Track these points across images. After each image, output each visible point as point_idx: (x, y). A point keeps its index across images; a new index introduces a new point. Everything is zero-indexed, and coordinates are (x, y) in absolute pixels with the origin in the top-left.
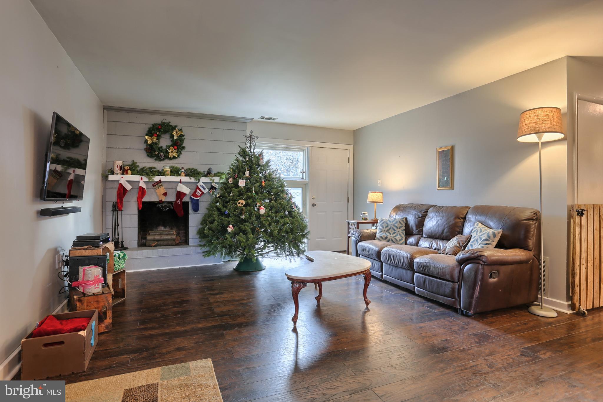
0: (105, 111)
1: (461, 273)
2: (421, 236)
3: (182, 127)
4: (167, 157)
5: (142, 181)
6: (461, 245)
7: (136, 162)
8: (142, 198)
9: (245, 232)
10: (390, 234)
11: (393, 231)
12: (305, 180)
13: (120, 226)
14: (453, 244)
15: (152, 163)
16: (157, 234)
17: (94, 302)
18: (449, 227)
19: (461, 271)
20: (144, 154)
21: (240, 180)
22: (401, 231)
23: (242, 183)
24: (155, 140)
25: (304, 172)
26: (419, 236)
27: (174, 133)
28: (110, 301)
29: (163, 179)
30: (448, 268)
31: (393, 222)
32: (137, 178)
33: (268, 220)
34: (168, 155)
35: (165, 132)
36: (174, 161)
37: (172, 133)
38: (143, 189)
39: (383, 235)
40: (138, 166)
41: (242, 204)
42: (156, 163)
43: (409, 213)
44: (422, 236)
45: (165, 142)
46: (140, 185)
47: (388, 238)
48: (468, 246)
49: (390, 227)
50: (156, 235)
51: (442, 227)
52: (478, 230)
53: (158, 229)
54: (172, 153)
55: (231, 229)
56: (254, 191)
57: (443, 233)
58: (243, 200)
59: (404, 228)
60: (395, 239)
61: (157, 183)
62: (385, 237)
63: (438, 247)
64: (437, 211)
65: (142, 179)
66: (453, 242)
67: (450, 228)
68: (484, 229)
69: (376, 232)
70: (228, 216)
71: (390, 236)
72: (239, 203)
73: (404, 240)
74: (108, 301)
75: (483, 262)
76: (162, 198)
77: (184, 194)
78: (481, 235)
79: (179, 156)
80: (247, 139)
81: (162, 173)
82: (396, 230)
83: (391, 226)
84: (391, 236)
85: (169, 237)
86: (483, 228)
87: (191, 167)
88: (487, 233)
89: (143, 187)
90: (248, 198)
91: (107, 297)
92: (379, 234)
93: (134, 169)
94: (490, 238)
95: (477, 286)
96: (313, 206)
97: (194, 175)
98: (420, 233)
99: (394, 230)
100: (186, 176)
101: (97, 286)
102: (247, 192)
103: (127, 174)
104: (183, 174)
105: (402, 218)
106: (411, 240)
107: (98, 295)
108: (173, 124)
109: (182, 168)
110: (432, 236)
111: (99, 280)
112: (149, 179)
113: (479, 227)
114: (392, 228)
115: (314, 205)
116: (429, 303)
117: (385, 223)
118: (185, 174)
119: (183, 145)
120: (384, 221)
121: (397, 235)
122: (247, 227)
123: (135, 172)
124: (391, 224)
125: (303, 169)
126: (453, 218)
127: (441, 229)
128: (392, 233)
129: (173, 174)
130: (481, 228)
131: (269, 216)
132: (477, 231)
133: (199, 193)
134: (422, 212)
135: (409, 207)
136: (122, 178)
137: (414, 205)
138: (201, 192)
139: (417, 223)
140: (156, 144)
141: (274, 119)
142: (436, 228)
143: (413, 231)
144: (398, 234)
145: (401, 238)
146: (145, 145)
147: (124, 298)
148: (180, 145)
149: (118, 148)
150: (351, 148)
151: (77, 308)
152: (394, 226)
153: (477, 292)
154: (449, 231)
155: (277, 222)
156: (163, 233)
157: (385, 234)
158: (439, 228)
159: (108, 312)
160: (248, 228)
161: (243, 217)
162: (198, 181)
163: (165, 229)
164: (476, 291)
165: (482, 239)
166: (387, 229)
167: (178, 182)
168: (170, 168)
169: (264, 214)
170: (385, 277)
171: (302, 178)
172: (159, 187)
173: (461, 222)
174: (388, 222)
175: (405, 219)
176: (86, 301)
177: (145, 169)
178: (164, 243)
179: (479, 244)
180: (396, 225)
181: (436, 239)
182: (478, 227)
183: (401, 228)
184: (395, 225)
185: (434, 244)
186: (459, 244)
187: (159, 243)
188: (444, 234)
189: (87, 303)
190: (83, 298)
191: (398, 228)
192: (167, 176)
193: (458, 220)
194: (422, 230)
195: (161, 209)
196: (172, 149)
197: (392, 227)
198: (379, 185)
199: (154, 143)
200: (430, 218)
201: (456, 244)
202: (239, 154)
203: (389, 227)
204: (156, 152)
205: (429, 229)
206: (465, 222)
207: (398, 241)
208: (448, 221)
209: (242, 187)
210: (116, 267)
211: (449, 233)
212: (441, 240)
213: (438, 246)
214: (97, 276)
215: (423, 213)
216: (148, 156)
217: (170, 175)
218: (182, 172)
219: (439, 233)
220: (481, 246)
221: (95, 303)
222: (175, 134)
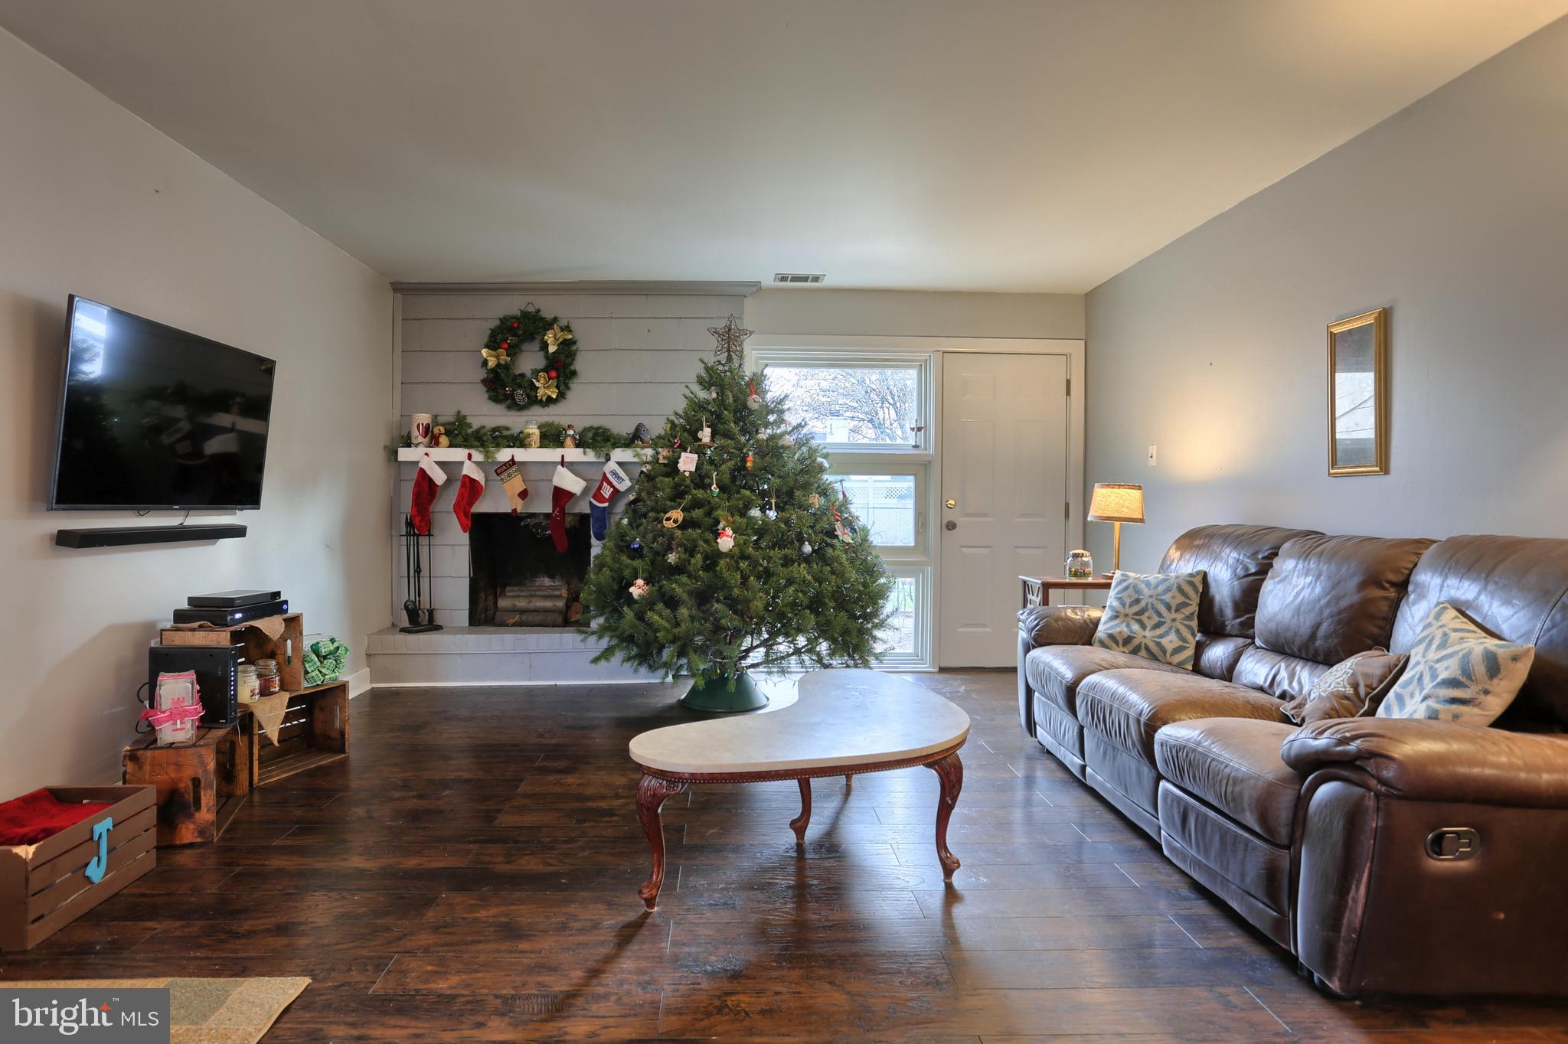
0: (399, 296)
1: (1301, 814)
2: (1249, 641)
3: (570, 320)
4: (533, 401)
5: (470, 463)
6: (1362, 691)
7: (466, 416)
8: (471, 504)
9: (672, 603)
10: (1143, 626)
11: (1156, 619)
12: (926, 452)
13: (425, 572)
14: (1332, 687)
15: (502, 416)
16: (524, 594)
17: (168, 764)
18: (1336, 618)
19: (1302, 802)
20: (481, 393)
21: (683, 454)
22: (1183, 619)
23: (688, 463)
24: (504, 358)
25: (919, 429)
26: (1240, 641)
27: (549, 337)
28: (208, 767)
29: (520, 455)
30: (1252, 782)
31: (1156, 586)
32: (458, 454)
33: (738, 568)
34: (534, 394)
35: (530, 337)
36: (552, 409)
37: (543, 338)
38: (473, 481)
39: (1118, 630)
40: (470, 426)
41: (675, 521)
42: (511, 416)
43: (1216, 558)
44: (1253, 643)
45: (529, 362)
46: (465, 472)
47: (1135, 642)
48: (1389, 698)
49: (1147, 604)
50: (519, 596)
51: (1312, 615)
52: (1433, 638)
53: (536, 581)
54: (545, 389)
55: (640, 590)
56: (714, 486)
57: (1313, 636)
58: (679, 511)
59: (1194, 608)
60: (1159, 644)
61: (505, 467)
62: (1126, 636)
63: (1293, 689)
64: (1304, 553)
65: (470, 457)
66: (1338, 677)
67: (1340, 622)
68: (1458, 635)
69: (1099, 620)
70: (637, 554)
71: (1143, 633)
72: (668, 519)
73: (1190, 652)
74: (204, 764)
75: (1382, 781)
76: (516, 504)
77: (569, 495)
78: (1438, 661)
79: (562, 395)
80: (719, 339)
81: (520, 441)
82: (1164, 615)
83: (1150, 600)
84: (1148, 633)
85: (548, 604)
86: (1455, 630)
87: (596, 422)
88: (1461, 654)
89: (472, 476)
90: (696, 504)
91: (200, 756)
92: (1105, 627)
93: (459, 433)
94: (1469, 678)
95: (1355, 882)
96: (949, 529)
97: (599, 445)
98: (1246, 630)
99: (1159, 614)
100: (577, 446)
101: (179, 726)
102: (697, 486)
103: (437, 444)
104: (569, 441)
105: (1191, 575)
106: (1218, 653)
107: (179, 748)
108: (548, 314)
109: (570, 427)
110: (1281, 647)
111: (187, 711)
112: (487, 456)
113: (1440, 624)
114: (1153, 608)
115: (951, 526)
116: (1200, 902)
117: (1130, 591)
118: (575, 443)
119: (572, 368)
120: (1131, 581)
121: (1166, 634)
122: (679, 587)
123: (460, 439)
124: (1152, 592)
125: (916, 420)
126: (1355, 581)
127: (1308, 623)
128: (1149, 624)
129: (546, 442)
130: (1448, 632)
131: (744, 557)
132: (1430, 642)
133: (607, 492)
134: (1260, 557)
135: (1221, 535)
136: (427, 454)
137: (1240, 532)
138: (612, 489)
139: (1237, 593)
140: (507, 367)
141: (816, 279)
142: (1293, 616)
143: (1224, 622)
144: (1171, 628)
145: (1181, 643)
146: (484, 370)
147: (343, 755)
148: (566, 366)
149: (427, 383)
150: (1076, 349)
151: (127, 777)
152: (1161, 600)
153: (1356, 907)
154: (1335, 631)
155: (767, 574)
156: (538, 593)
157: (1128, 626)
158: (1302, 620)
159: (205, 795)
160: (679, 590)
161: (672, 558)
162: (603, 460)
163: (553, 584)
164: (1350, 901)
165: (1439, 680)
166: (1136, 608)
167: (555, 464)
168: (539, 428)
169: (731, 550)
170: (1092, 776)
171: (914, 447)
172: (509, 475)
173: (1386, 598)
174: (1143, 586)
175: (1200, 578)
176: (149, 760)
177: (483, 431)
178: (536, 618)
179: (1425, 698)
180: (1167, 597)
181: (1292, 659)
182: (1436, 624)
183: (1183, 610)
184: (1164, 597)
185: (1283, 674)
186: (1355, 686)
187: (524, 618)
188: (1318, 643)
189: (152, 765)
190: (142, 752)
191: (1173, 608)
192: (529, 447)
193: (1378, 593)
194: (1253, 619)
195: (533, 532)
196: (545, 378)
197: (1152, 604)
198: (1153, 462)
199: (501, 365)
200: (1279, 579)
201: (1344, 687)
202: (701, 381)
203: (1143, 604)
204: (507, 389)
205: (1270, 620)
206: (1403, 601)
207: (1168, 655)
208: (1333, 593)
209: (687, 474)
210: (313, 677)
211: (1336, 641)
212: (1310, 663)
213: (1295, 684)
214: (181, 699)
215: (1263, 558)
216: (490, 398)
217: (538, 444)
218: (567, 436)
219: (1301, 636)
220: (1428, 708)
221: (172, 767)
222: (552, 339)
